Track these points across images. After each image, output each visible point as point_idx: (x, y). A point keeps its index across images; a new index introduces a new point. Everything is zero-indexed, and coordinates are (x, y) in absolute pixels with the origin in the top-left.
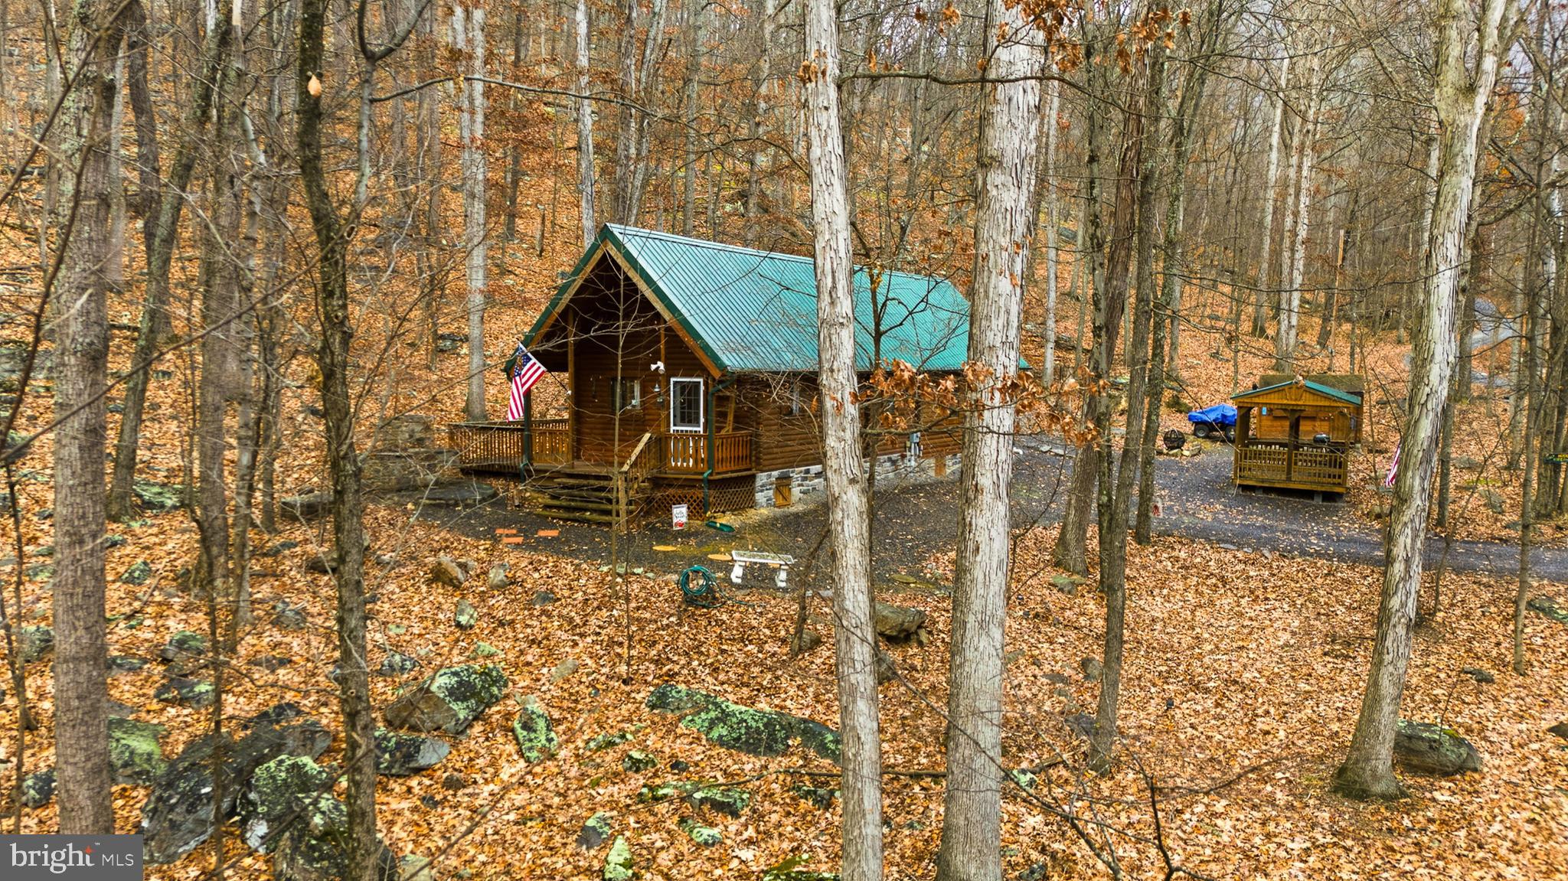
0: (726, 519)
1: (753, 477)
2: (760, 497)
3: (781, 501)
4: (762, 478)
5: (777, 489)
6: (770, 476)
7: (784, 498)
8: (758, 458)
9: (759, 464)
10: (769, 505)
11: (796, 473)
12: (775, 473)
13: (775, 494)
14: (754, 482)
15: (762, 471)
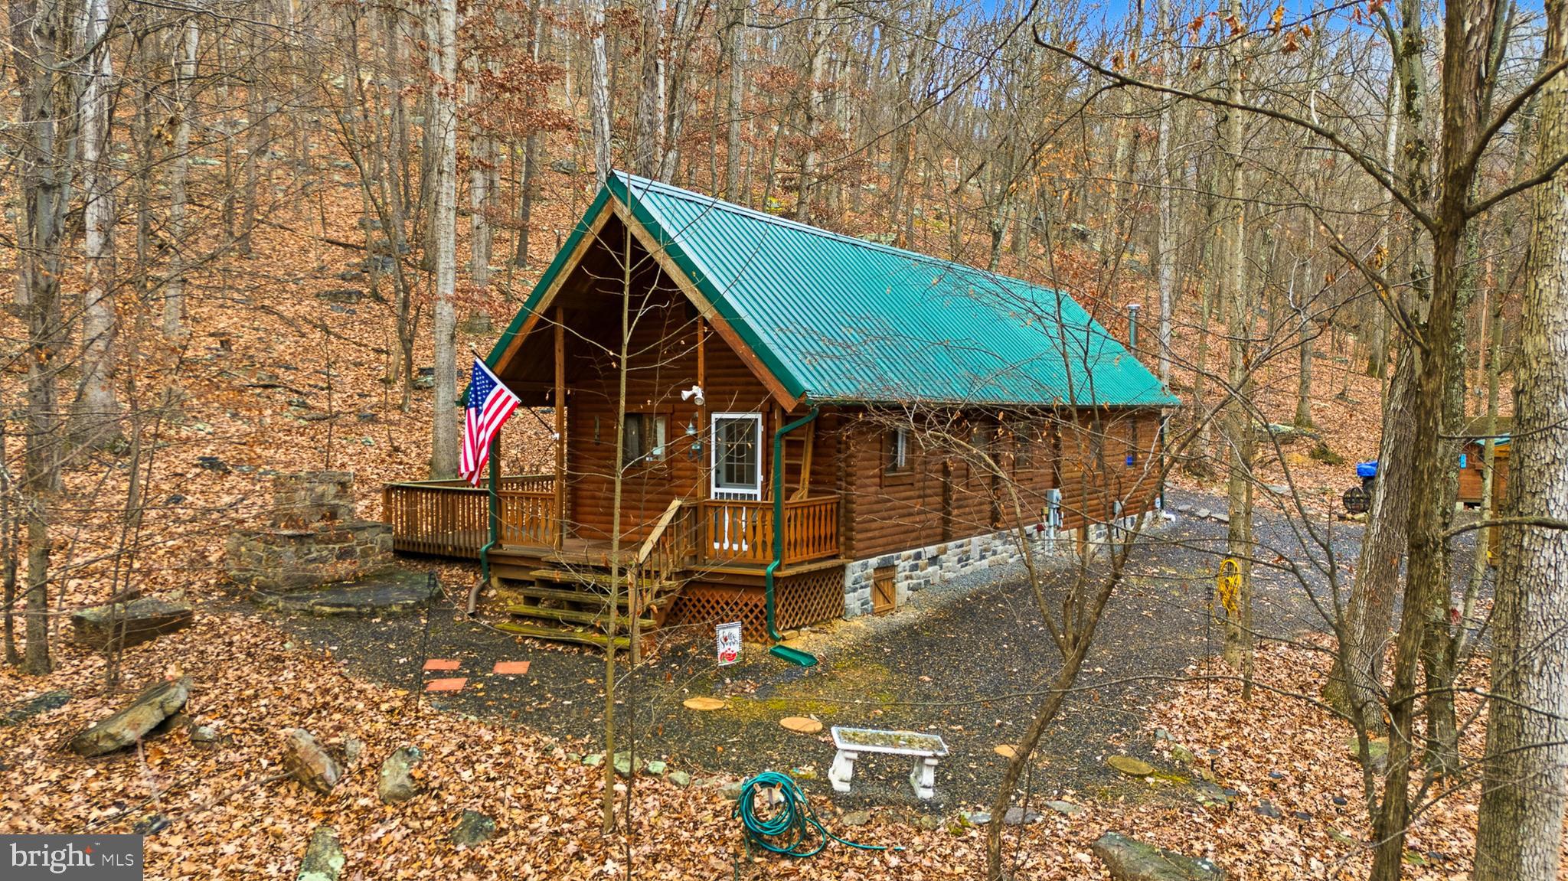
0: (800, 641)
1: (842, 568)
2: (852, 600)
3: (882, 605)
4: (855, 570)
5: (877, 587)
6: (865, 566)
7: (887, 600)
8: (849, 539)
9: (850, 548)
10: (864, 612)
11: (903, 562)
12: (874, 561)
13: (873, 594)
14: (842, 577)
15: (856, 559)
